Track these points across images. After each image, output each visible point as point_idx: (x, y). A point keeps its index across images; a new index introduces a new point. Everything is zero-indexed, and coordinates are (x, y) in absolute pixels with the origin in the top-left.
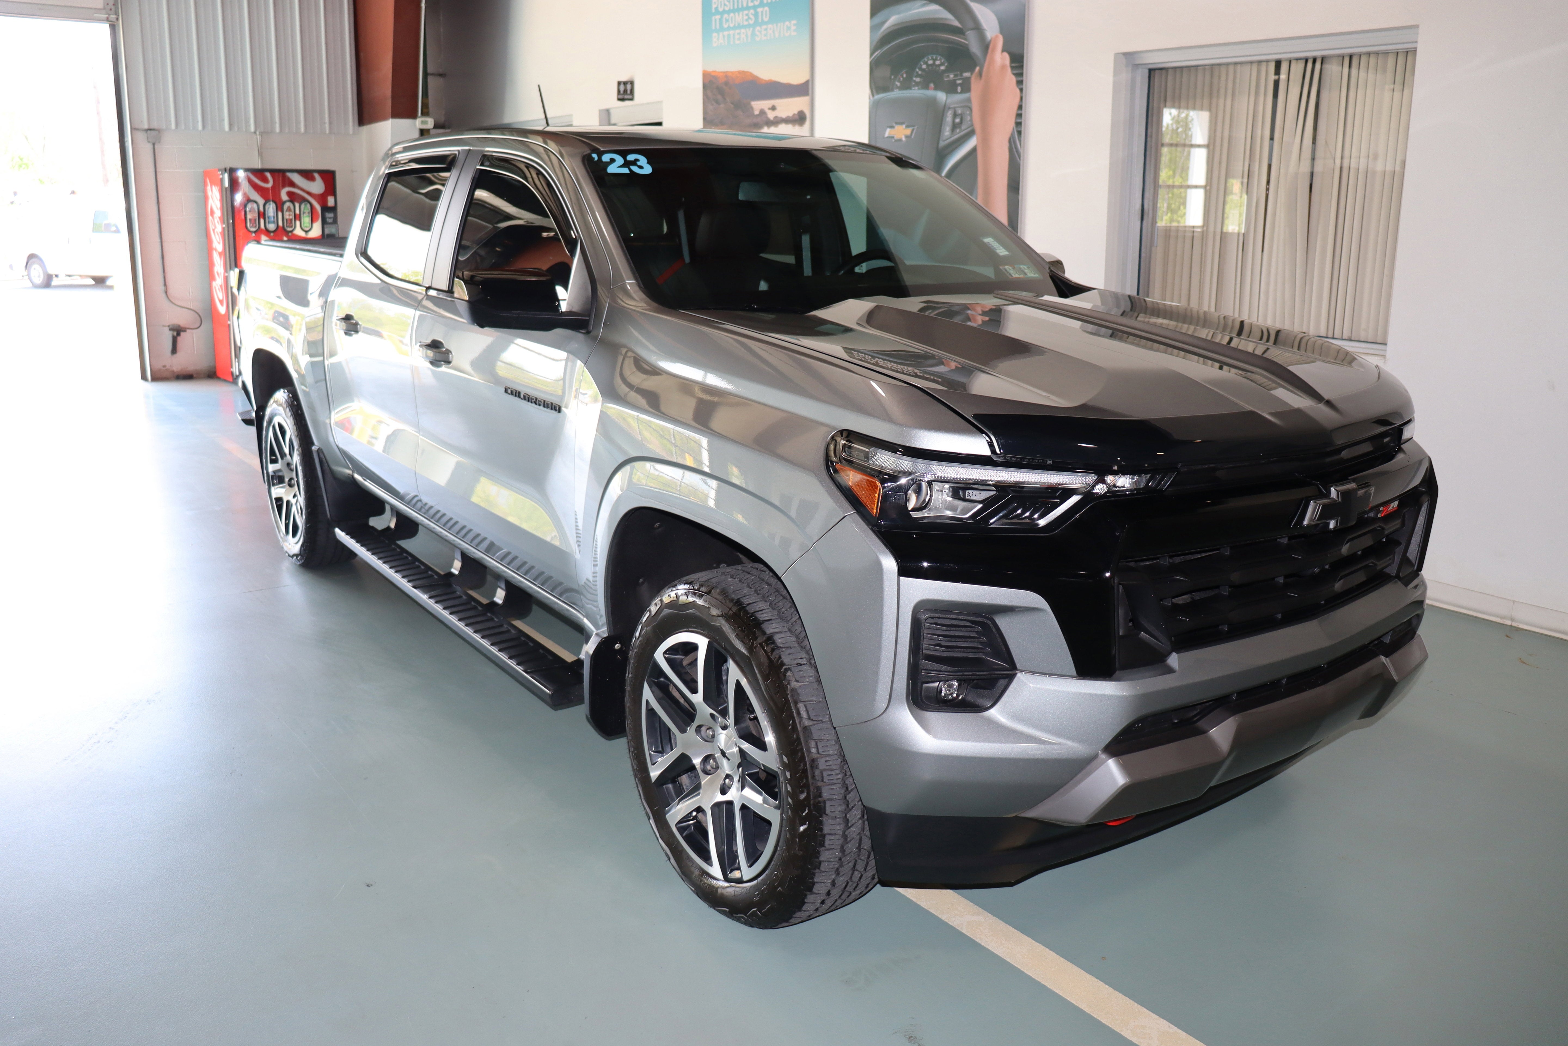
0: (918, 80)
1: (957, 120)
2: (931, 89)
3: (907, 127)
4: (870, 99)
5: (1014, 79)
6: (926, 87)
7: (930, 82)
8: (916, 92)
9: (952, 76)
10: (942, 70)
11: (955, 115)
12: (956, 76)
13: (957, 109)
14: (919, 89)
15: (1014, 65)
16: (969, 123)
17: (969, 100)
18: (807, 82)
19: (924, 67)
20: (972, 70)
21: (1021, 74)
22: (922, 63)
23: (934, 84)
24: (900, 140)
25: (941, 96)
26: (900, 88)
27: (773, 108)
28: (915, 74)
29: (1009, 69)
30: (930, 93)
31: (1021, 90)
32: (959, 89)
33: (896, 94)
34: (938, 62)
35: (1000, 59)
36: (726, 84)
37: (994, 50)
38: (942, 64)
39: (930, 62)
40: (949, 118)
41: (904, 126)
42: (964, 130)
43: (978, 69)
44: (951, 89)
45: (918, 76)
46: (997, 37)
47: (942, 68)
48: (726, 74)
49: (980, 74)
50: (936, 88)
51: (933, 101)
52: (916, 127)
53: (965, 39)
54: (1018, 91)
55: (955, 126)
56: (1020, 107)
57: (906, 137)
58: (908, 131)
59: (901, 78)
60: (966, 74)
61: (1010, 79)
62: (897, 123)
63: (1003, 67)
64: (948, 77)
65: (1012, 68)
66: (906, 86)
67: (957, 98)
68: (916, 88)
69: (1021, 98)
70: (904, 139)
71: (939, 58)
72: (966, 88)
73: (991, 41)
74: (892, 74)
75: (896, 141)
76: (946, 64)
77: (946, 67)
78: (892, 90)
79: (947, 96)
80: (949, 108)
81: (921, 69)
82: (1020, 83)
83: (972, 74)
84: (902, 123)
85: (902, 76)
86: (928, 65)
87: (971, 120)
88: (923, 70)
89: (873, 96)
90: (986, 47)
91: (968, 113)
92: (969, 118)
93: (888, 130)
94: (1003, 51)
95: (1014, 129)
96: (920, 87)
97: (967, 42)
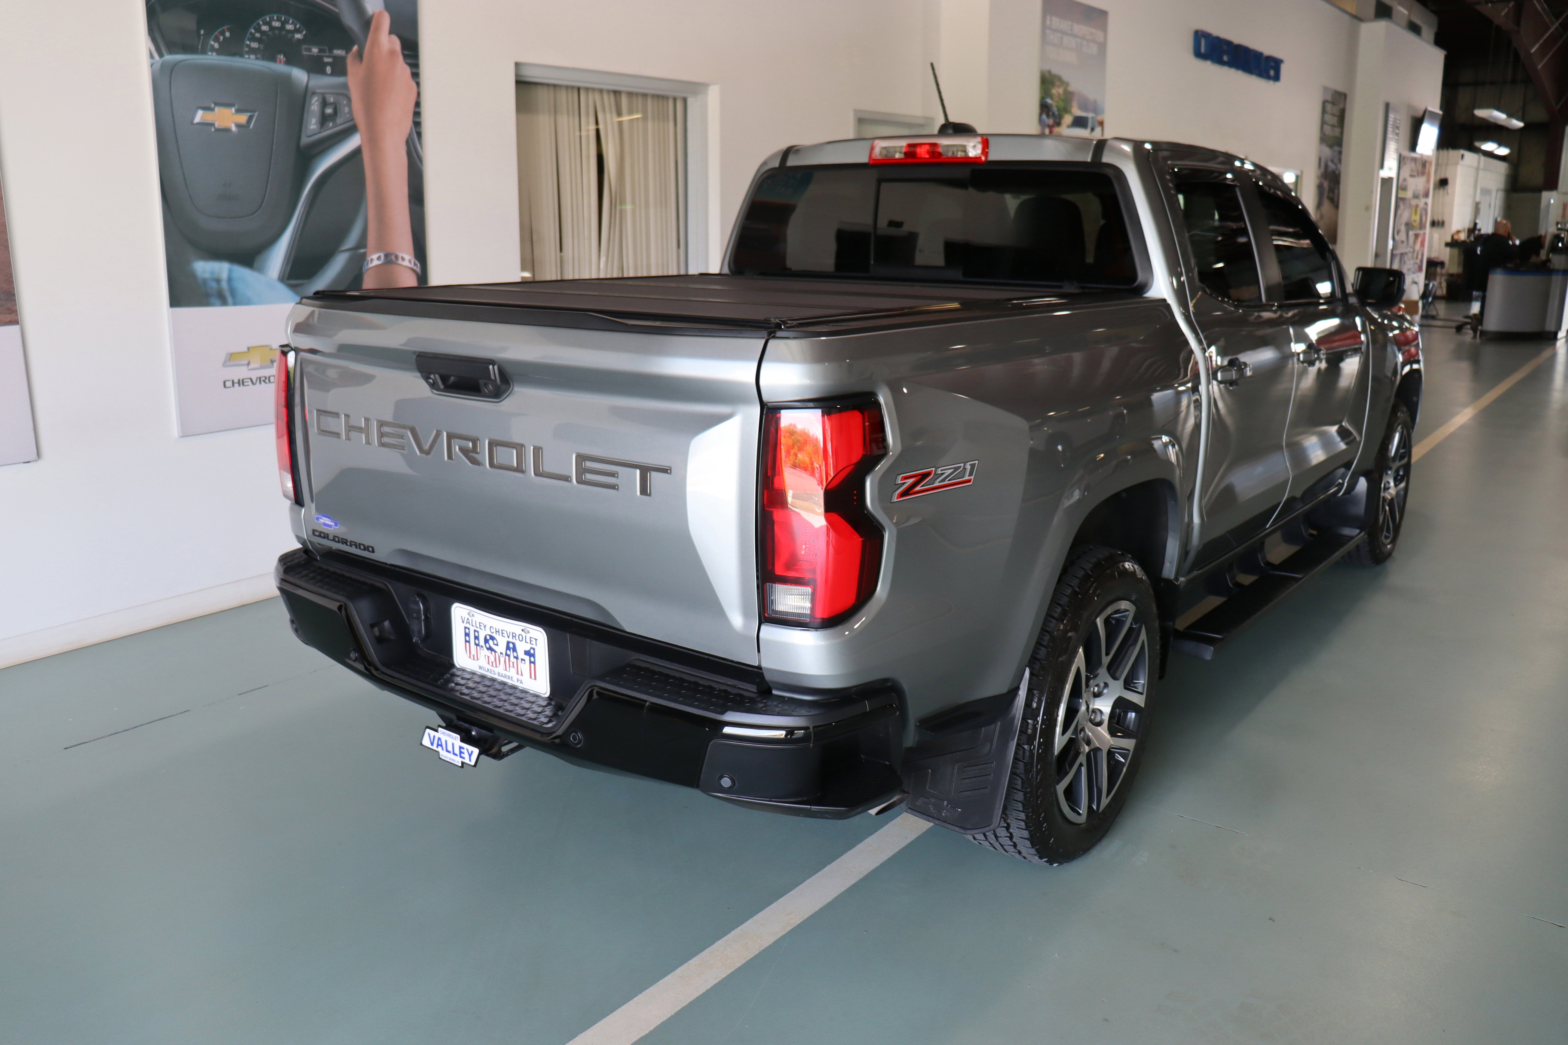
0: (255, 45)
1: (329, 111)
2: (280, 62)
3: (238, 111)
4: (152, 56)
5: (407, 70)
6: (273, 59)
7: (280, 52)
8: (251, 63)
9: (315, 50)
10: (298, 40)
11: (324, 104)
12: (320, 51)
13: (327, 96)
14: (257, 58)
15: (406, 53)
16: (348, 116)
17: (345, 86)
19: (265, 28)
20: (348, 49)
22: (261, 23)
23: (285, 56)
24: (227, 130)
25: (300, 75)
26: (219, 52)
28: (248, 35)
29: (400, 56)
30: (280, 67)
31: (418, 84)
32: (329, 69)
33: (211, 58)
34: (289, 27)
35: (387, 41)
37: (378, 29)
38: (297, 31)
39: (276, 24)
40: (315, 105)
41: (233, 110)
42: (340, 125)
43: (355, 48)
44: (315, 67)
45: (253, 39)
46: (380, 13)
47: (298, 36)
49: (360, 56)
50: (289, 62)
51: (286, 82)
52: (256, 114)
54: (414, 85)
55: (324, 119)
56: (418, 104)
57: (238, 126)
58: (243, 118)
59: (221, 38)
60: (338, 52)
61: (403, 69)
62: (216, 104)
63: (392, 53)
64: (309, 50)
65: (405, 56)
66: (231, 48)
67: (324, 82)
68: (252, 57)
69: (419, 94)
70: (234, 128)
71: (291, 21)
72: (340, 69)
73: (373, 16)
74: (199, 26)
75: (218, 130)
76: (304, 33)
77: (305, 35)
78: (204, 52)
79: (309, 77)
80: (314, 93)
81: (258, 29)
82: (416, 75)
83: (347, 52)
84: (229, 105)
85: (223, 33)
86: (272, 28)
87: (351, 112)
88: (263, 33)
89: (161, 55)
90: (367, 23)
91: (345, 102)
92: (347, 110)
93: (200, 113)
94: (391, 33)
95: (411, 129)
96: (259, 56)
97: (337, 10)
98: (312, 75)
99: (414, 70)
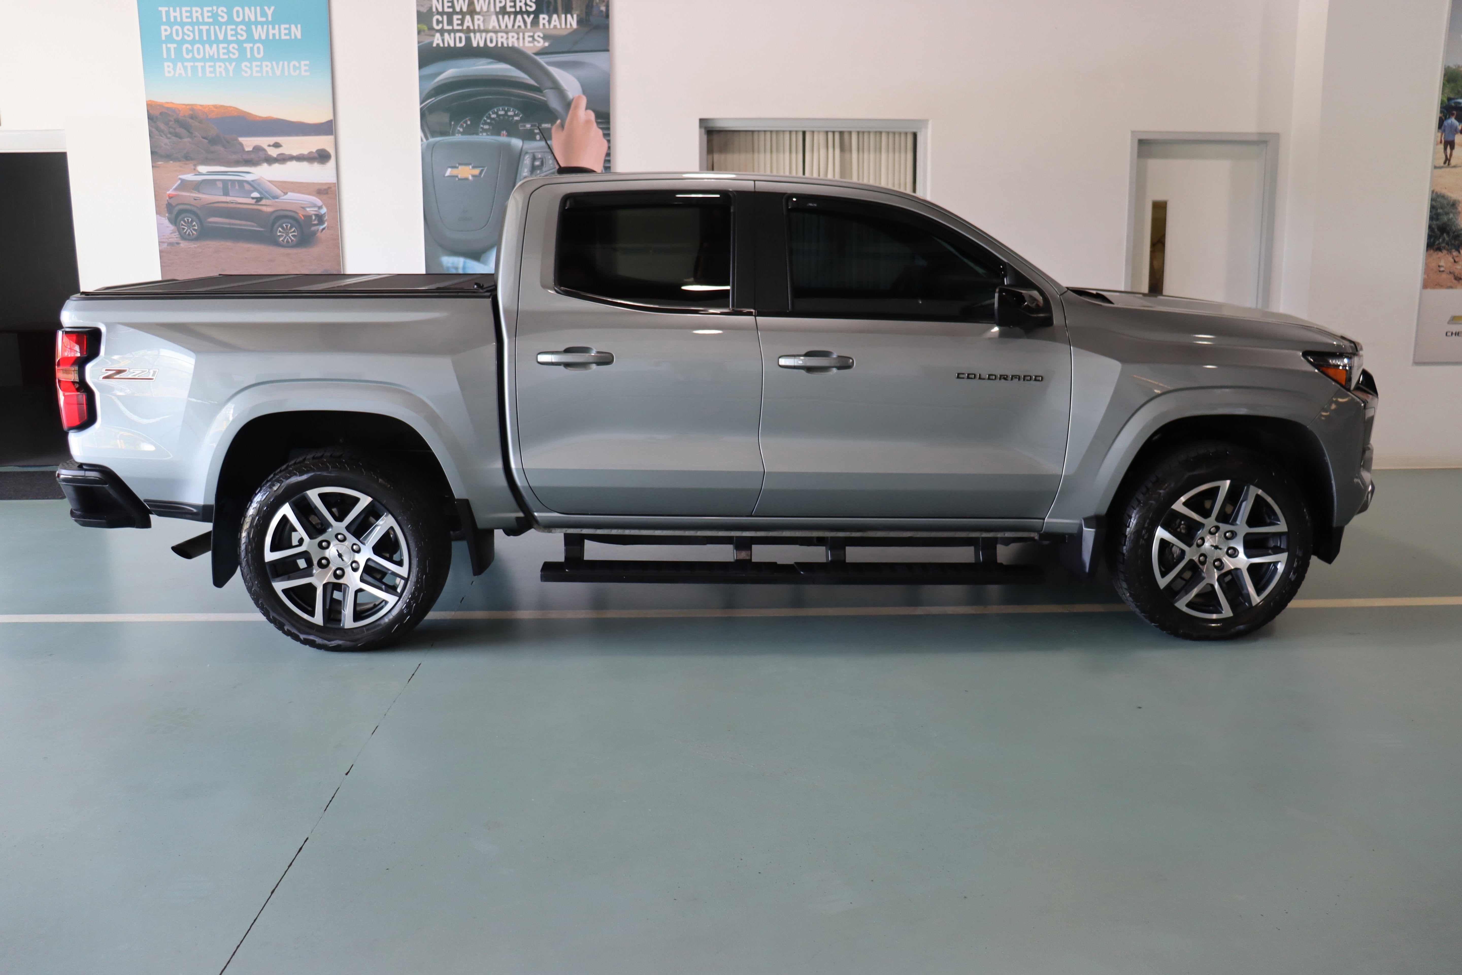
0: (486, 127)
1: (537, 163)
2: (503, 135)
3: (474, 167)
4: (422, 140)
5: (601, 132)
6: (498, 134)
7: (503, 130)
8: (484, 138)
9: (528, 126)
10: (517, 120)
11: (534, 159)
12: (532, 126)
13: (536, 154)
14: (488, 135)
15: (599, 121)
18: (331, 121)
19: (493, 116)
20: (553, 122)
21: (608, 129)
22: (491, 113)
23: (507, 131)
24: (466, 179)
25: (517, 143)
26: (463, 133)
27: (277, 145)
28: (482, 121)
29: (595, 124)
30: (503, 138)
31: (609, 141)
32: (538, 137)
33: (458, 138)
34: (510, 113)
35: (583, 115)
36: (192, 117)
37: (577, 107)
38: (515, 115)
39: (501, 113)
40: (527, 160)
41: (471, 167)
42: (545, 172)
43: (559, 121)
44: (528, 136)
45: (485, 123)
46: (579, 97)
47: (516, 118)
48: (192, 108)
49: (562, 126)
50: (509, 135)
51: (508, 147)
52: (486, 168)
53: (544, 96)
54: (605, 142)
55: (533, 169)
56: (608, 154)
57: (473, 176)
58: (477, 172)
59: (465, 125)
60: (545, 126)
61: (596, 132)
62: (460, 164)
63: (588, 122)
64: (525, 126)
65: (598, 123)
66: (471, 130)
67: (534, 145)
68: (484, 134)
69: (609, 148)
70: (470, 178)
71: (512, 110)
72: (546, 136)
73: (573, 100)
74: (451, 119)
75: (459, 179)
76: (521, 116)
77: (521, 118)
78: (453, 134)
79: (523, 143)
80: (527, 153)
81: (489, 117)
82: (607, 135)
83: (552, 125)
84: (468, 164)
85: (466, 122)
86: (498, 116)
88: (492, 119)
89: (427, 139)
90: (568, 104)
93: (449, 170)
94: (587, 109)
96: (489, 133)
97: (545, 99)
98: (525, 142)
99: (606, 132)
